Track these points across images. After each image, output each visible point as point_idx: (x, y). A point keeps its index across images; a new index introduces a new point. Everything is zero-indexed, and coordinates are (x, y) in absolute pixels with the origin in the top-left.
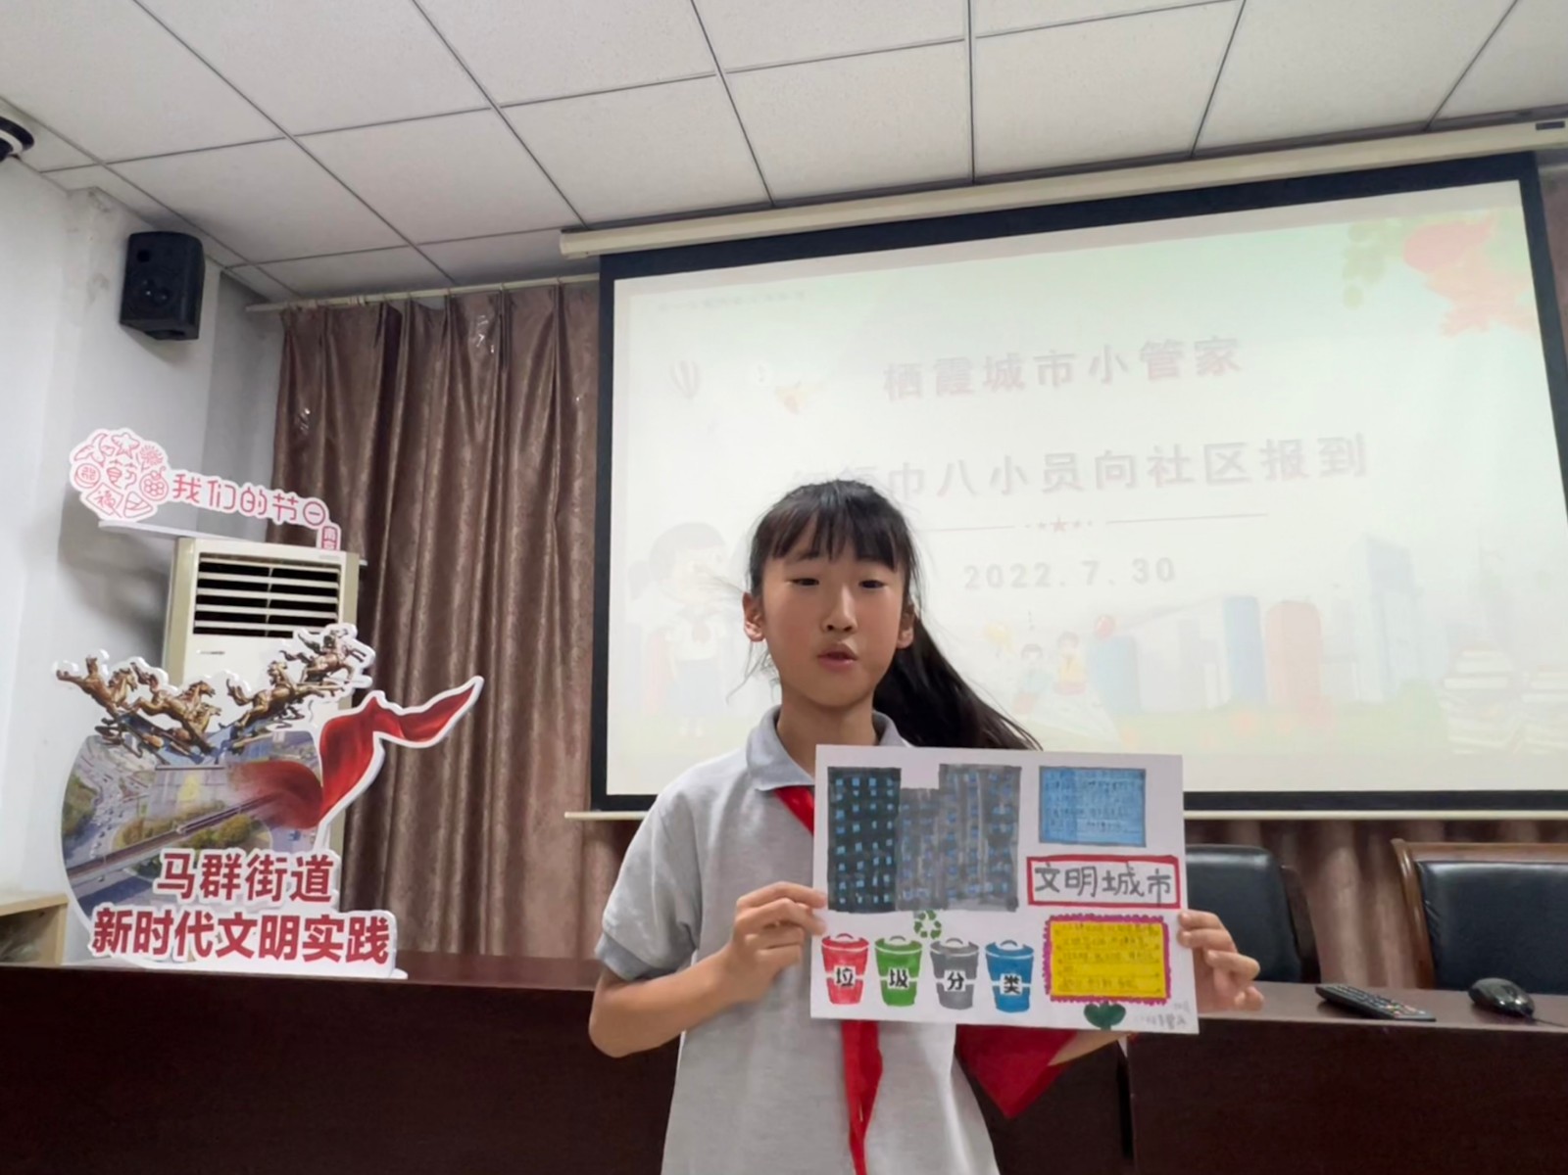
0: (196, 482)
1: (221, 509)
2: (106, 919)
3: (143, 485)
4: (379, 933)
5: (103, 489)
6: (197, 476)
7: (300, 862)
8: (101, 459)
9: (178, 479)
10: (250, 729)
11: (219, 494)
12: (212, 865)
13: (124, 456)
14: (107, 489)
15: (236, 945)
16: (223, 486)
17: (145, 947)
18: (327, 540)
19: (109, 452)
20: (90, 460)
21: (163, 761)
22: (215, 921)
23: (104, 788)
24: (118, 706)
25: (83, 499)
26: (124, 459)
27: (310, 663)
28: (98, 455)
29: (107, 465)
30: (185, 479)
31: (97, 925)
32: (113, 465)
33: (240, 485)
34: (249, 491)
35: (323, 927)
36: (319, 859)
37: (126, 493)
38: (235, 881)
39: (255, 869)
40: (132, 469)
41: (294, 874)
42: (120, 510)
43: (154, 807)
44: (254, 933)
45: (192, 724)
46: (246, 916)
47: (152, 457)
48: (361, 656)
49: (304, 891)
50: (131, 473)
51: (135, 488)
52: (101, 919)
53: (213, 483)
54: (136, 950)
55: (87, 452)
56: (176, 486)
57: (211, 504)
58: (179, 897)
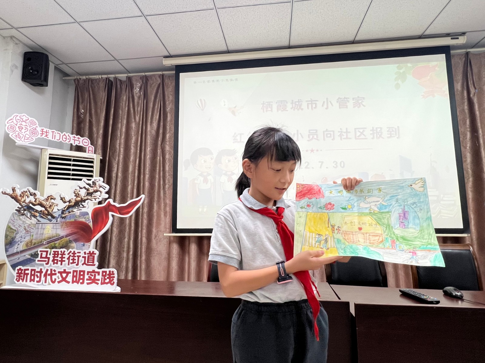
0: (47, 132)
1: (56, 140)
2: (20, 271)
3: (30, 132)
4: (111, 276)
5: (17, 133)
6: (48, 130)
7: (85, 253)
8: (16, 123)
9: (42, 130)
10: (68, 211)
11: (55, 135)
12: (56, 254)
13: (24, 122)
14: (18, 133)
15: (64, 279)
16: (56, 133)
17: (34, 280)
18: (90, 150)
19: (19, 121)
20: (12, 123)
21: (39, 221)
22: (57, 272)
23: (19, 230)
24: (23, 203)
25: (10, 136)
26: (24, 123)
27: (88, 190)
28: (15, 122)
29: (18, 125)
30: (44, 131)
31: (17, 273)
32: (20, 125)
33: (62, 133)
34: (65, 135)
35: (93, 274)
36: (91, 252)
37: (24, 134)
38: (64, 259)
39: (70, 256)
40: (27, 127)
41: (83, 257)
42: (23, 139)
43: (36, 236)
44: (70, 276)
45: (48, 209)
46: (67, 271)
47: (33, 123)
48: (105, 188)
49: (86, 262)
50: (26, 128)
51: (28, 133)
52: (18, 272)
53: (53, 132)
54: (30, 281)
55: (11, 121)
56: (41, 132)
57: (53, 139)
58: (45, 264)
